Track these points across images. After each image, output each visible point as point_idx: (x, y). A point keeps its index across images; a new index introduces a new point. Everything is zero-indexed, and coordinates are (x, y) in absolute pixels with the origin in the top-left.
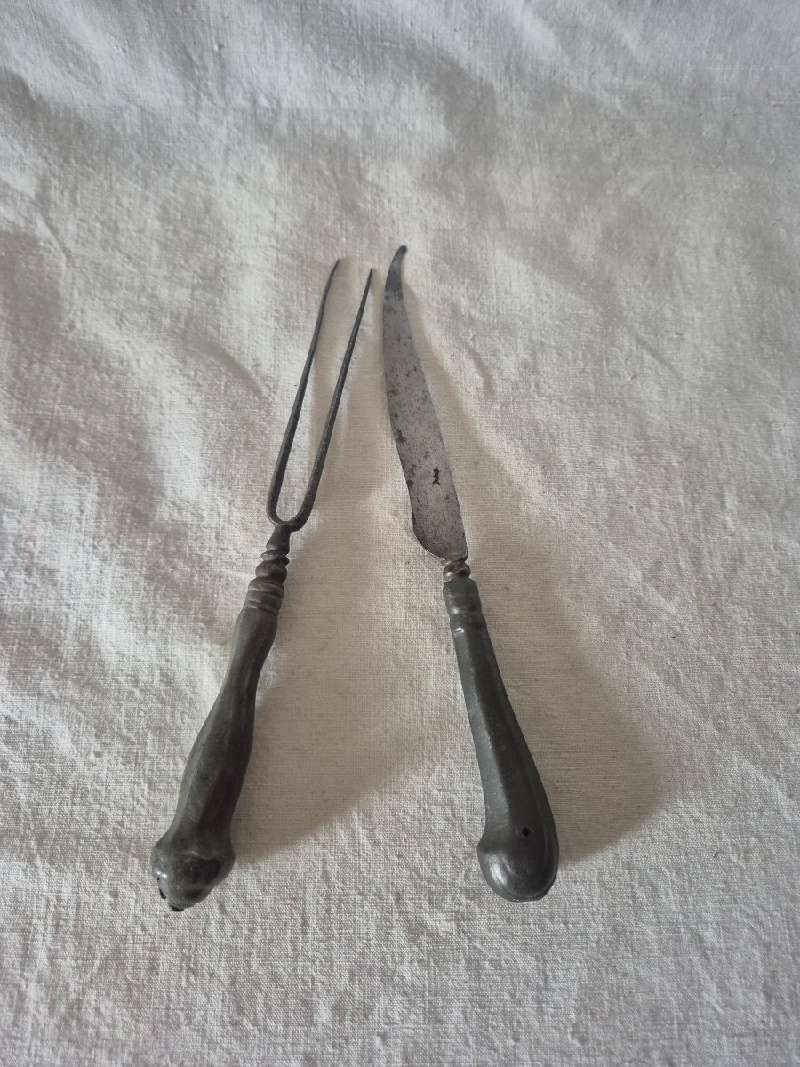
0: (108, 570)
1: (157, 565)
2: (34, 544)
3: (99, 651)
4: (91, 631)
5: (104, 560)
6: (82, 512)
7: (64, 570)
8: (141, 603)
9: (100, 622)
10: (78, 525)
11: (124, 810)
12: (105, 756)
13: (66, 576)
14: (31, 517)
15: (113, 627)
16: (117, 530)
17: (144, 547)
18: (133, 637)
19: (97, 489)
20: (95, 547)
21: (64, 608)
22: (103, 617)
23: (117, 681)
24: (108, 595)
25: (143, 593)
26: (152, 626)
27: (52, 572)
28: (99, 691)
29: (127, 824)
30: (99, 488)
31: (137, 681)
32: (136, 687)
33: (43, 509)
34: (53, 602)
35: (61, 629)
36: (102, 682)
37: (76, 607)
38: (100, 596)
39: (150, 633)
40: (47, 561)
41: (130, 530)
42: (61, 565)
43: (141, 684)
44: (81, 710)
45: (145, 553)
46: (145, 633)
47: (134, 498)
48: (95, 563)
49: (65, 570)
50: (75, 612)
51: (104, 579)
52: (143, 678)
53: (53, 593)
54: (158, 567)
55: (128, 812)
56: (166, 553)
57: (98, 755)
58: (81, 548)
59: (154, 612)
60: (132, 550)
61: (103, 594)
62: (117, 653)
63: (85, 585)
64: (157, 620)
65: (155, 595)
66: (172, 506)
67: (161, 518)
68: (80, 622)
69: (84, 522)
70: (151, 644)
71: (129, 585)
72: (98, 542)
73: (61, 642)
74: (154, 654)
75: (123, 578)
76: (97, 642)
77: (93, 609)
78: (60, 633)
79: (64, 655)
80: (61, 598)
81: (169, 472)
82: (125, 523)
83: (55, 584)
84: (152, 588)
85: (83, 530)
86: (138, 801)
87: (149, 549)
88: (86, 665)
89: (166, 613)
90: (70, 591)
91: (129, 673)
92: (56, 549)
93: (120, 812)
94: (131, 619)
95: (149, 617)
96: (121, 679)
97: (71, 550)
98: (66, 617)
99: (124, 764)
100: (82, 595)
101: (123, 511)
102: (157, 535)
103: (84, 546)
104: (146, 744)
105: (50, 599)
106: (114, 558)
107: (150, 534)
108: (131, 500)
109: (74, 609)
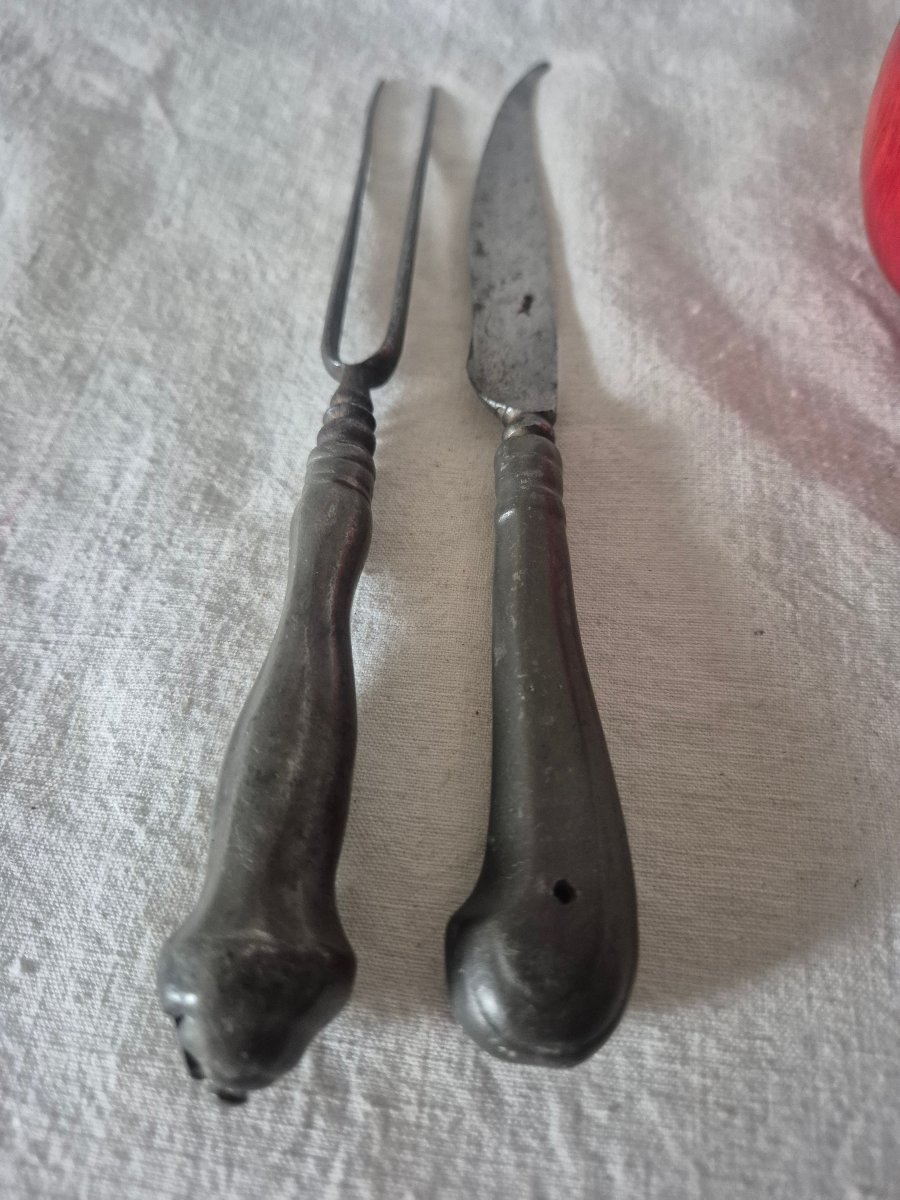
0: (139, 589)
1: (233, 587)
2: (13, 530)
3: (83, 739)
4: (78, 697)
5: (136, 569)
6: (115, 486)
7: (55, 579)
8: (189, 654)
9: (100, 683)
10: (102, 506)
11: (55, 1115)
12: (43, 973)
13: (55, 591)
14: (21, 485)
15: (124, 693)
16: (171, 520)
17: (214, 553)
18: (158, 717)
19: (150, 452)
20: (124, 545)
21: (37, 649)
22: (108, 672)
23: (104, 806)
24: (128, 632)
25: (198, 634)
26: (204, 701)
27: (32, 580)
28: (64, 822)
29: (55, 1154)
30: (156, 450)
31: (145, 811)
32: (142, 822)
33: (47, 476)
34: (18, 634)
35: (18, 687)
36: (74, 803)
37: (60, 648)
38: (113, 632)
39: (196, 713)
40: (29, 561)
41: (196, 522)
42: (52, 570)
43: (152, 818)
44: (18, 862)
45: (216, 564)
46: (187, 710)
47: (213, 469)
48: (119, 572)
49: (58, 579)
50: (55, 657)
51: (128, 602)
52: (160, 805)
53: (22, 620)
54: (236, 591)
55: (63, 1123)
56: (255, 568)
57: (29, 967)
58: (98, 544)
59: (213, 674)
60: (192, 557)
61: (118, 630)
62: (120, 746)
63: (87, 608)
64: (216, 690)
65: (219, 642)
66: (280, 487)
67: (257, 507)
68: (60, 677)
69: (115, 502)
70: (192, 735)
71: (172, 618)
72: (133, 537)
73: (13, 712)
74: (196, 757)
75: (163, 603)
76: (84, 721)
77: (91, 656)
78: (15, 693)
79: (12, 740)
80: (36, 629)
81: (285, 433)
82: (190, 509)
83: (30, 603)
84: (218, 627)
85: (110, 514)
86: (92, 1097)
87: (223, 557)
88: (50, 763)
89: (236, 678)
90: (55, 616)
91: (133, 790)
92: (52, 542)
93: (45, 1121)
94: (162, 680)
95: (200, 680)
96: (114, 802)
97: (79, 544)
98: (37, 664)
99: (77, 999)
100: (78, 628)
101: (189, 490)
102: (244, 532)
103: (104, 541)
104: (135, 955)
105: (14, 627)
106: (155, 568)
107: (231, 531)
108: (207, 473)
109: (54, 652)
